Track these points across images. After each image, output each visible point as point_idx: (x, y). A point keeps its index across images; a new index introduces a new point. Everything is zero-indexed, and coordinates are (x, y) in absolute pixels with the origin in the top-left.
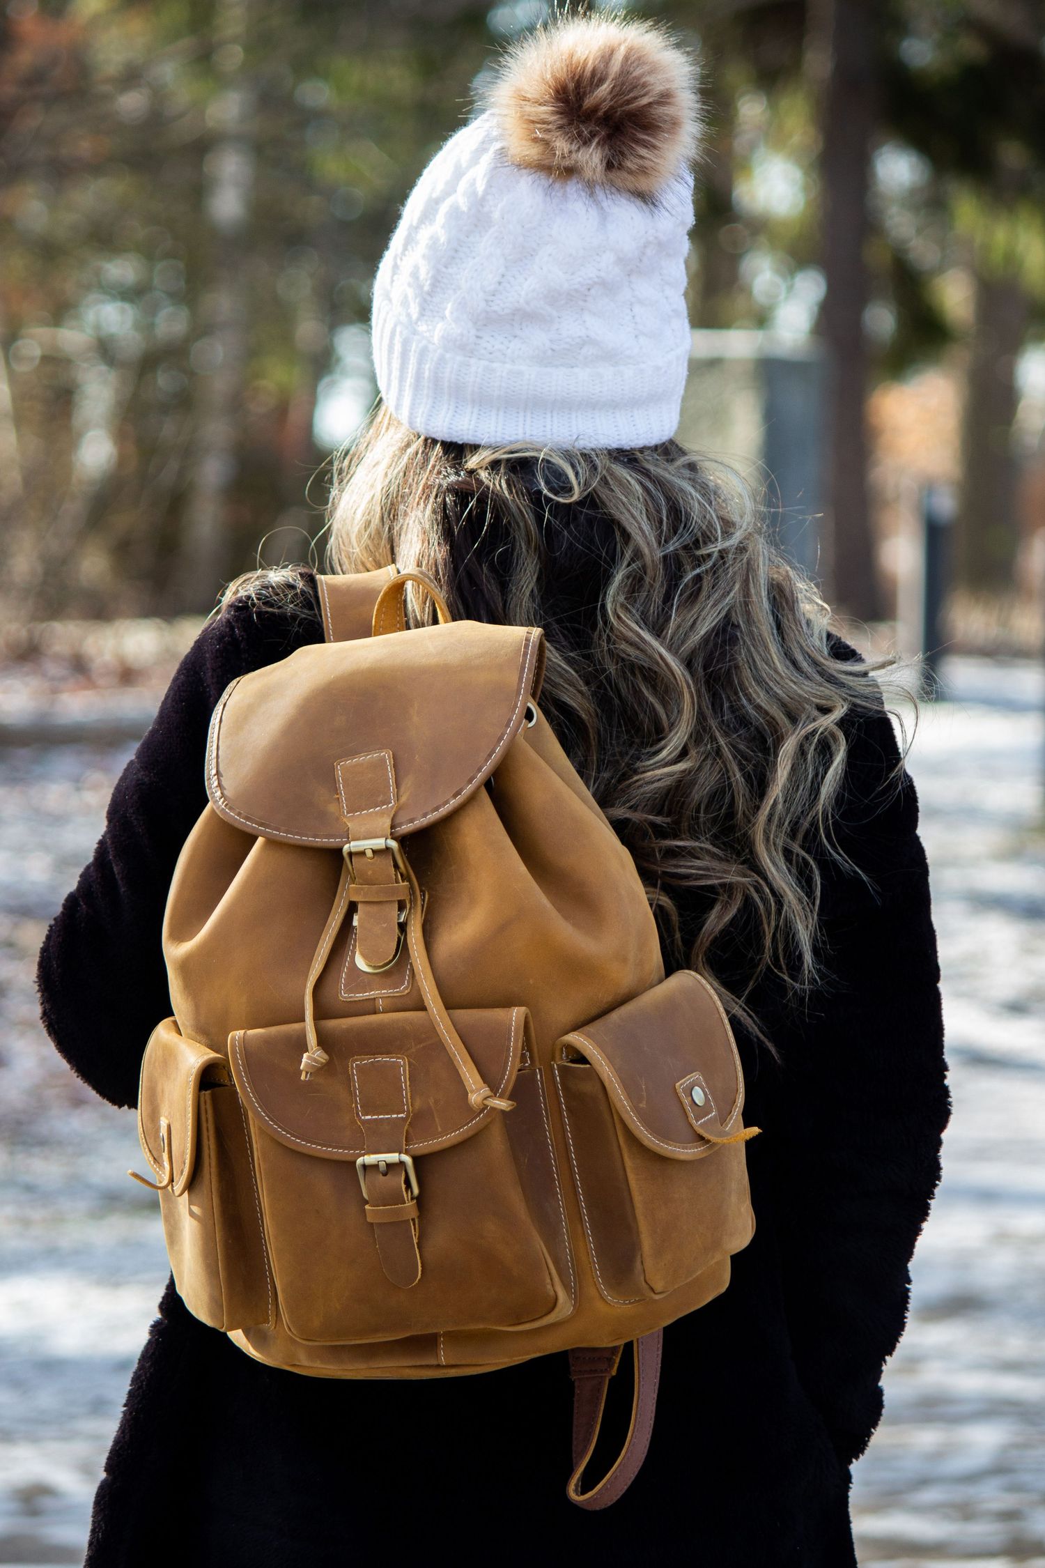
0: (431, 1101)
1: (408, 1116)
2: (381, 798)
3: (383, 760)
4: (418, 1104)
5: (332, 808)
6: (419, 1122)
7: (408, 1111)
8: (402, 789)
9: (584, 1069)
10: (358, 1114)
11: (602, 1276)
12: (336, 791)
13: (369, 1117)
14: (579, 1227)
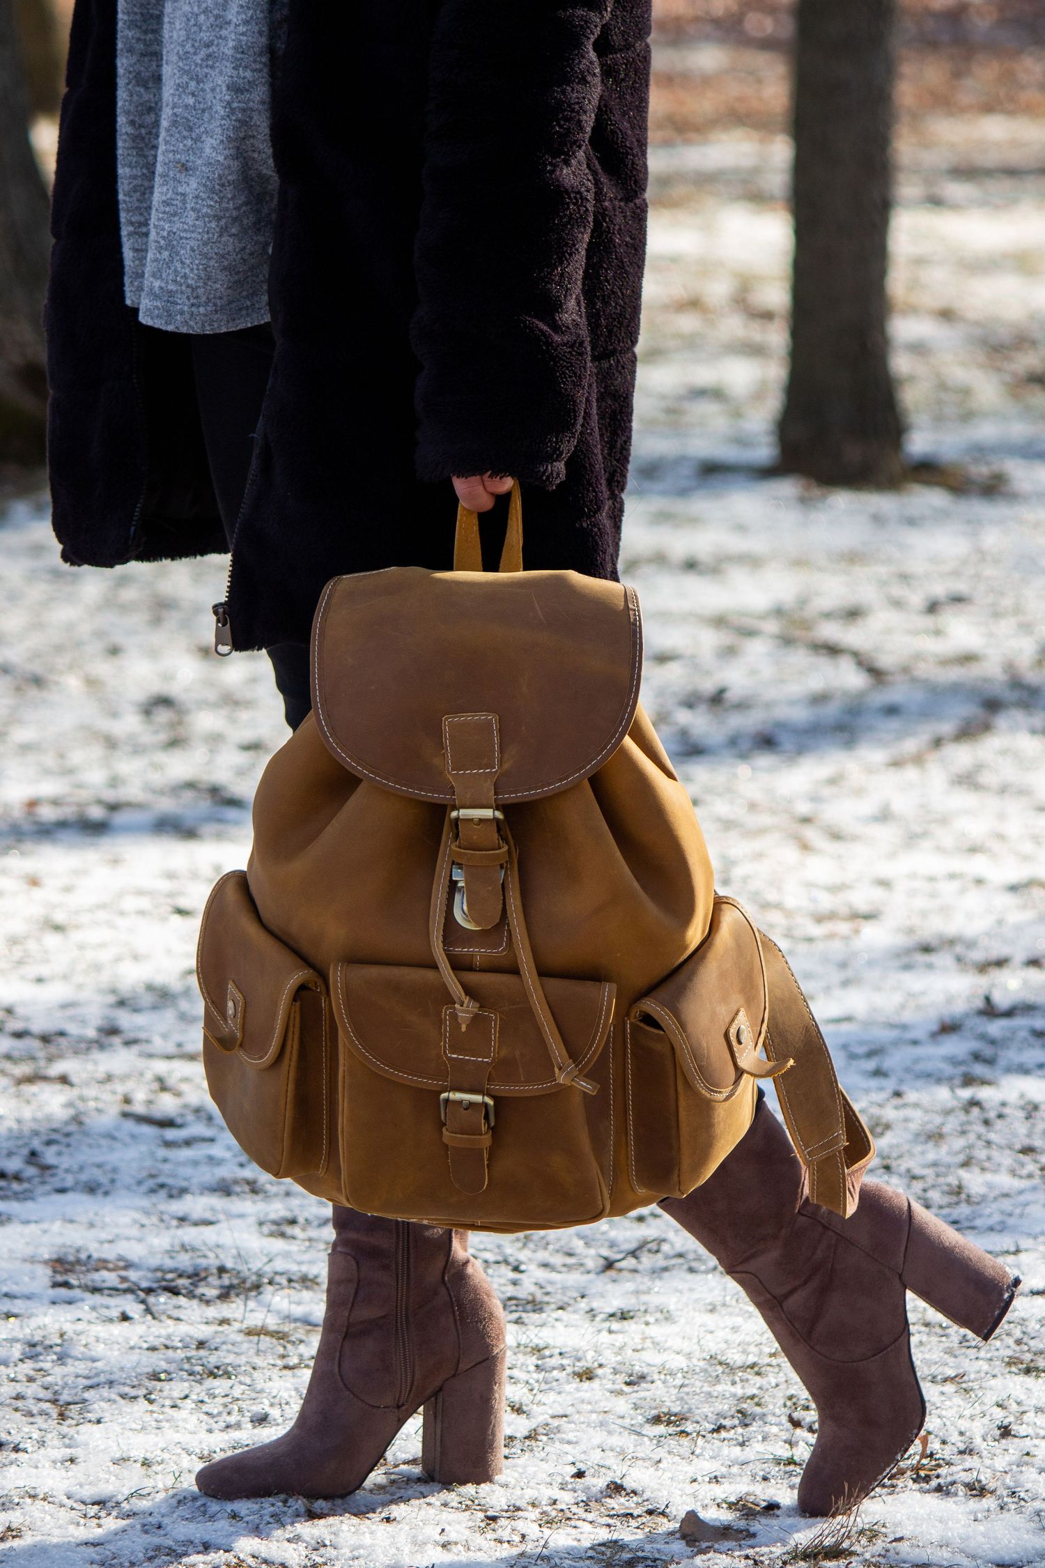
0: (517, 1053)
1: (492, 1062)
2: (485, 761)
3: (489, 723)
4: (503, 1053)
5: (437, 761)
6: (504, 1068)
7: (494, 1058)
8: (506, 756)
9: (658, 1034)
10: (445, 1052)
11: (636, 1176)
12: (441, 746)
13: (455, 1056)
14: (624, 1138)
